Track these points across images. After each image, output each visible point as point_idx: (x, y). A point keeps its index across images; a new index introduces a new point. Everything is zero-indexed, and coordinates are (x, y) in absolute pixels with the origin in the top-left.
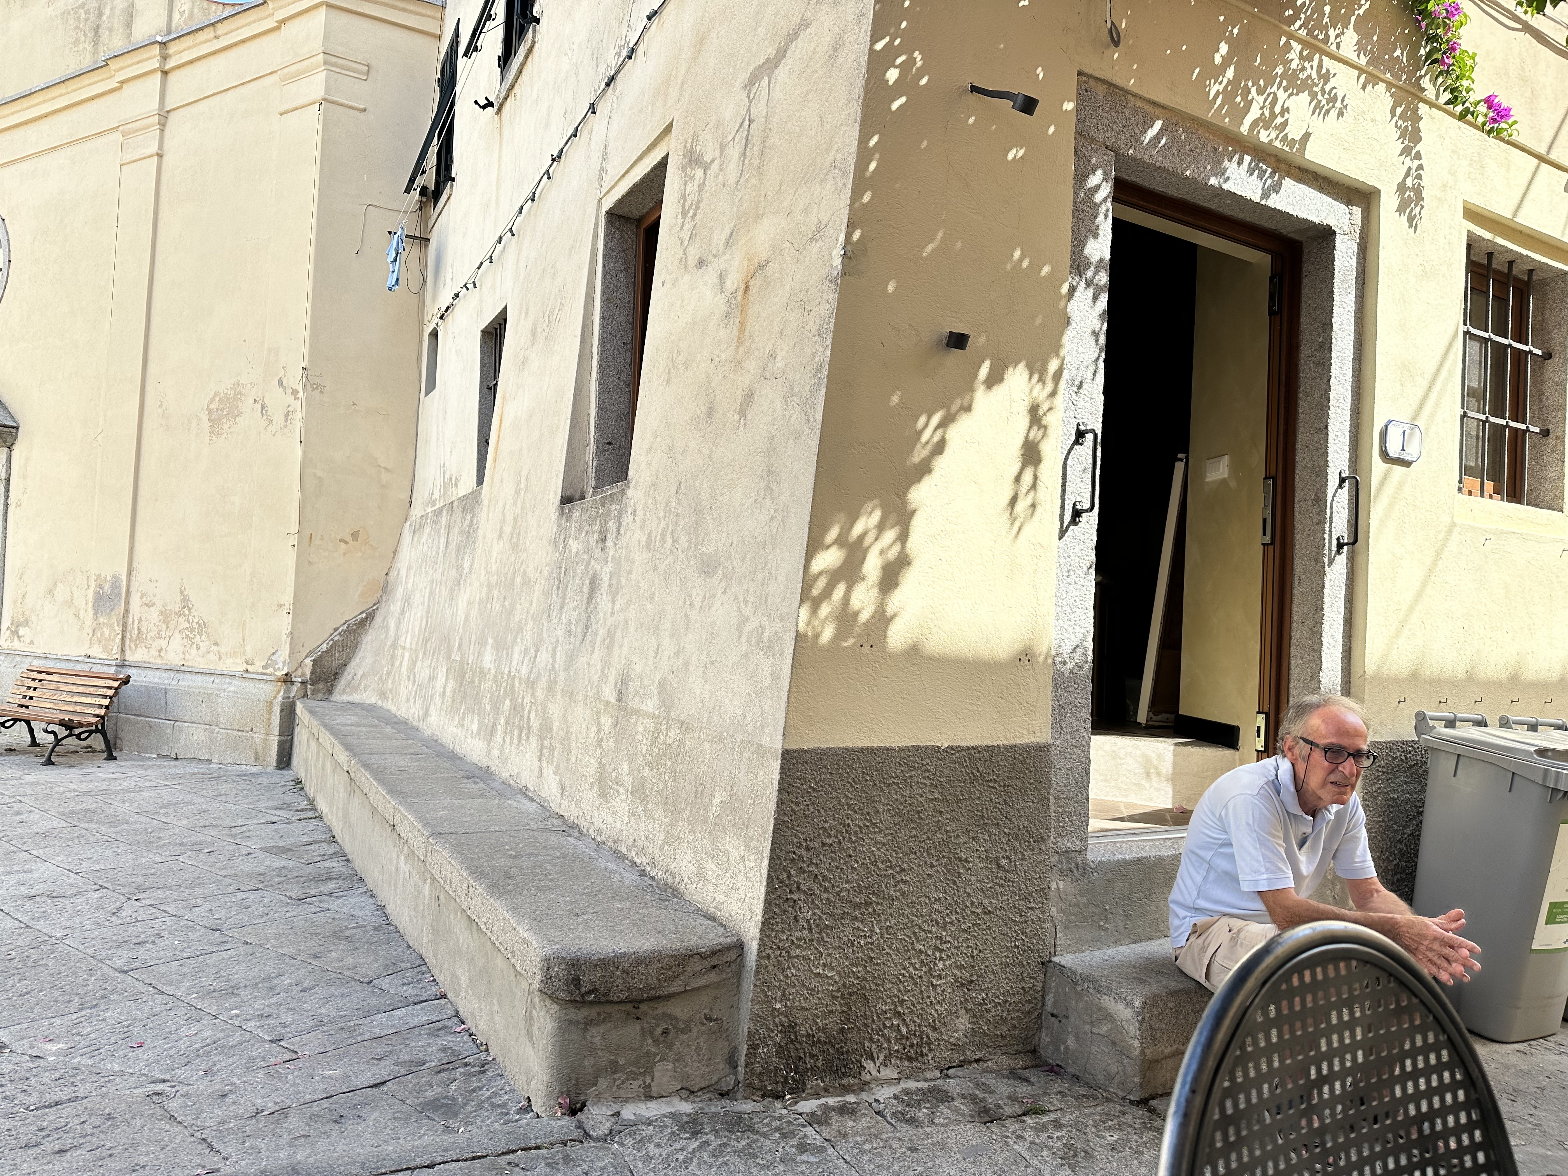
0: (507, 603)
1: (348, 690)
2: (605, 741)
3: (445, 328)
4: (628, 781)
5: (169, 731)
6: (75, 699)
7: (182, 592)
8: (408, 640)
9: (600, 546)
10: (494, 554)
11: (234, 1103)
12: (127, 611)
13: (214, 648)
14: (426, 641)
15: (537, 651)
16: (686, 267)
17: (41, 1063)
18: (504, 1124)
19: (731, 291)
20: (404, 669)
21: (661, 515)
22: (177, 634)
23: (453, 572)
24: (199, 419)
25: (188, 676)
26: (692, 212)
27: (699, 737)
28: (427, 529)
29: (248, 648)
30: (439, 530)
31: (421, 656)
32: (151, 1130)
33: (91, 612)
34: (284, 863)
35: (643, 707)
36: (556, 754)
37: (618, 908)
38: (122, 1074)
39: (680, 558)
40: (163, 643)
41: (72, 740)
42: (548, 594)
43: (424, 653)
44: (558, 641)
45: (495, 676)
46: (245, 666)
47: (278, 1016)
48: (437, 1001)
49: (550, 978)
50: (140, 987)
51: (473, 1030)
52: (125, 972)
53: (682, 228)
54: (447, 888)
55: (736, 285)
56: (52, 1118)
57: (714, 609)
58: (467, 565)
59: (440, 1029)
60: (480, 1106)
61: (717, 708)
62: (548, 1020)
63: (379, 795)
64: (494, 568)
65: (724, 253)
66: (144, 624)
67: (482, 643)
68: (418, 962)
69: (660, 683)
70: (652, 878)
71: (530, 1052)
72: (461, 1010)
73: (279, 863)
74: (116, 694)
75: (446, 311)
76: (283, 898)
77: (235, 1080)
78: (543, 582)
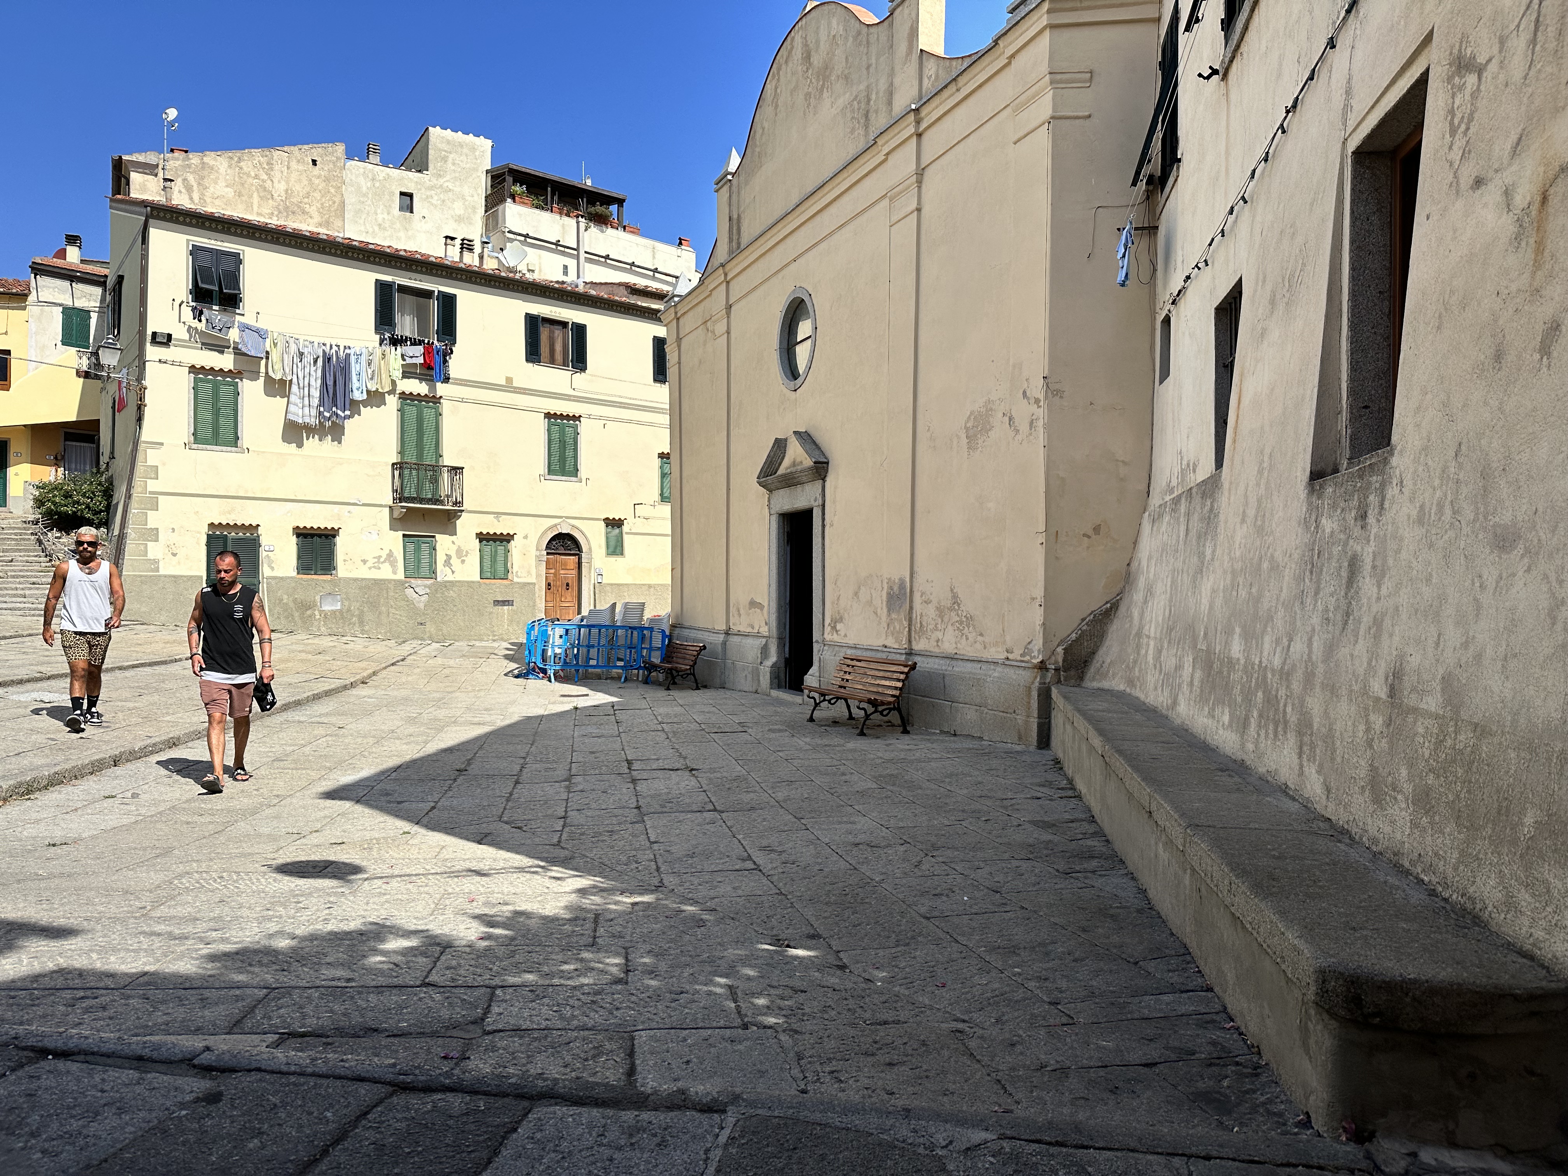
0: (1254, 590)
1: (1098, 677)
2: (1376, 741)
3: (1178, 314)
4: (1408, 788)
5: (948, 710)
6: (878, 682)
7: (952, 590)
8: (1153, 629)
9: (1359, 523)
10: (1238, 539)
11: (1022, 1053)
12: (911, 608)
13: (980, 638)
14: (1171, 630)
15: (1291, 640)
16: (1458, 192)
17: (871, 985)
18: (1282, 1134)
19: (1521, 207)
20: (1150, 658)
21: (1436, 484)
22: (950, 627)
23: (1195, 560)
24: (958, 437)
25: (960, 663)
26: (1463, 127)
27: (1500, 743)
28: (1167, 518)
29: (1008, 638)
30: (1178, 518)
31: (1166, 645)
32: (956, 1062)
33: (885, 610)
34: (1050, 837)
35: (1423, 706)
36: (1318, 751)
37: (1404, 929)
38: (931, 1008)
39: (1464, 532)
40: (939, 635)
41: (876, 716)
42: (1300, 579)
43: (1169, 642)
44: (1313, 630)
45: (1245, 667)
46: (1005, 655)
47: (1054, 981)
48: (1203, 994)
49: (1327, 991)
50: (942, 935)
51: (1243, 1029)
52: (928, 918)
53: (1450, 148)
54: (1209, 881)
55: (1528, 198)
56: (882, 1034)
57: (1514, 591)
58: (1208, 552)
59: (1208, 1022)
60: (1254, 1109)
61: (1524, 710)
62: (1327, 1036)
63: (1134, 781)
64: (1238, 554)
65: (1510, 165)
66: (925, 618)
67: (1229, 632)
68: (1182, 951)
69: (1443, 678)
70: (1446, 900)
71: (1307, 1065)
72: (1229, 1006)
73: (1046, 836)
74: (907, 677)
75: (1178, 295)
76: (1051, 870)
77: (1021, 1032)
78: (1293, 566)
